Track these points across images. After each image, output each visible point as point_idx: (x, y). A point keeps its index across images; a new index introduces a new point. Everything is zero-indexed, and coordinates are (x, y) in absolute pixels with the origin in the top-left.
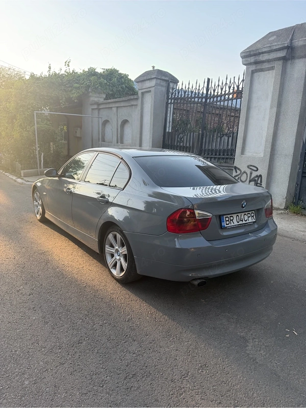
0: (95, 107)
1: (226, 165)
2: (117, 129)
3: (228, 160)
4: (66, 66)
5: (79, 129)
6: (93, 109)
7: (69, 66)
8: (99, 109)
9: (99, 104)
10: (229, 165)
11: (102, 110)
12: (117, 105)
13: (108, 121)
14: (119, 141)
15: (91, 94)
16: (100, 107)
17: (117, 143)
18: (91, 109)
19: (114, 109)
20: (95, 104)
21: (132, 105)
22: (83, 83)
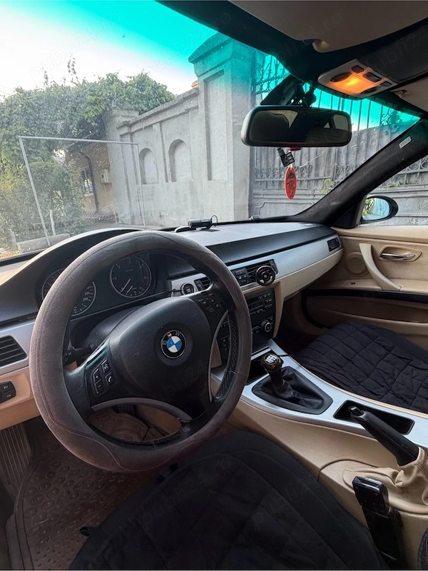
0: (125, 130)
1: (409, 188)
2: (165, 160)
3: (413, 179)
4: (72, 73)
5: (106, 171)
6: (121, 136)
7: (75, 73)
8: (132, 134)
9: (130, 125)
10: (417, 188)
11: (136, 135)
12: (161, 118)
13: (149, 150)
14: (170, 178)
15: (115, 112)
16: (133, 131)
17: (167, 181)
18: (119, 137)
19: (156, 127)
20: (124, 126)
21: (188, 111)
22: (101, 95)
